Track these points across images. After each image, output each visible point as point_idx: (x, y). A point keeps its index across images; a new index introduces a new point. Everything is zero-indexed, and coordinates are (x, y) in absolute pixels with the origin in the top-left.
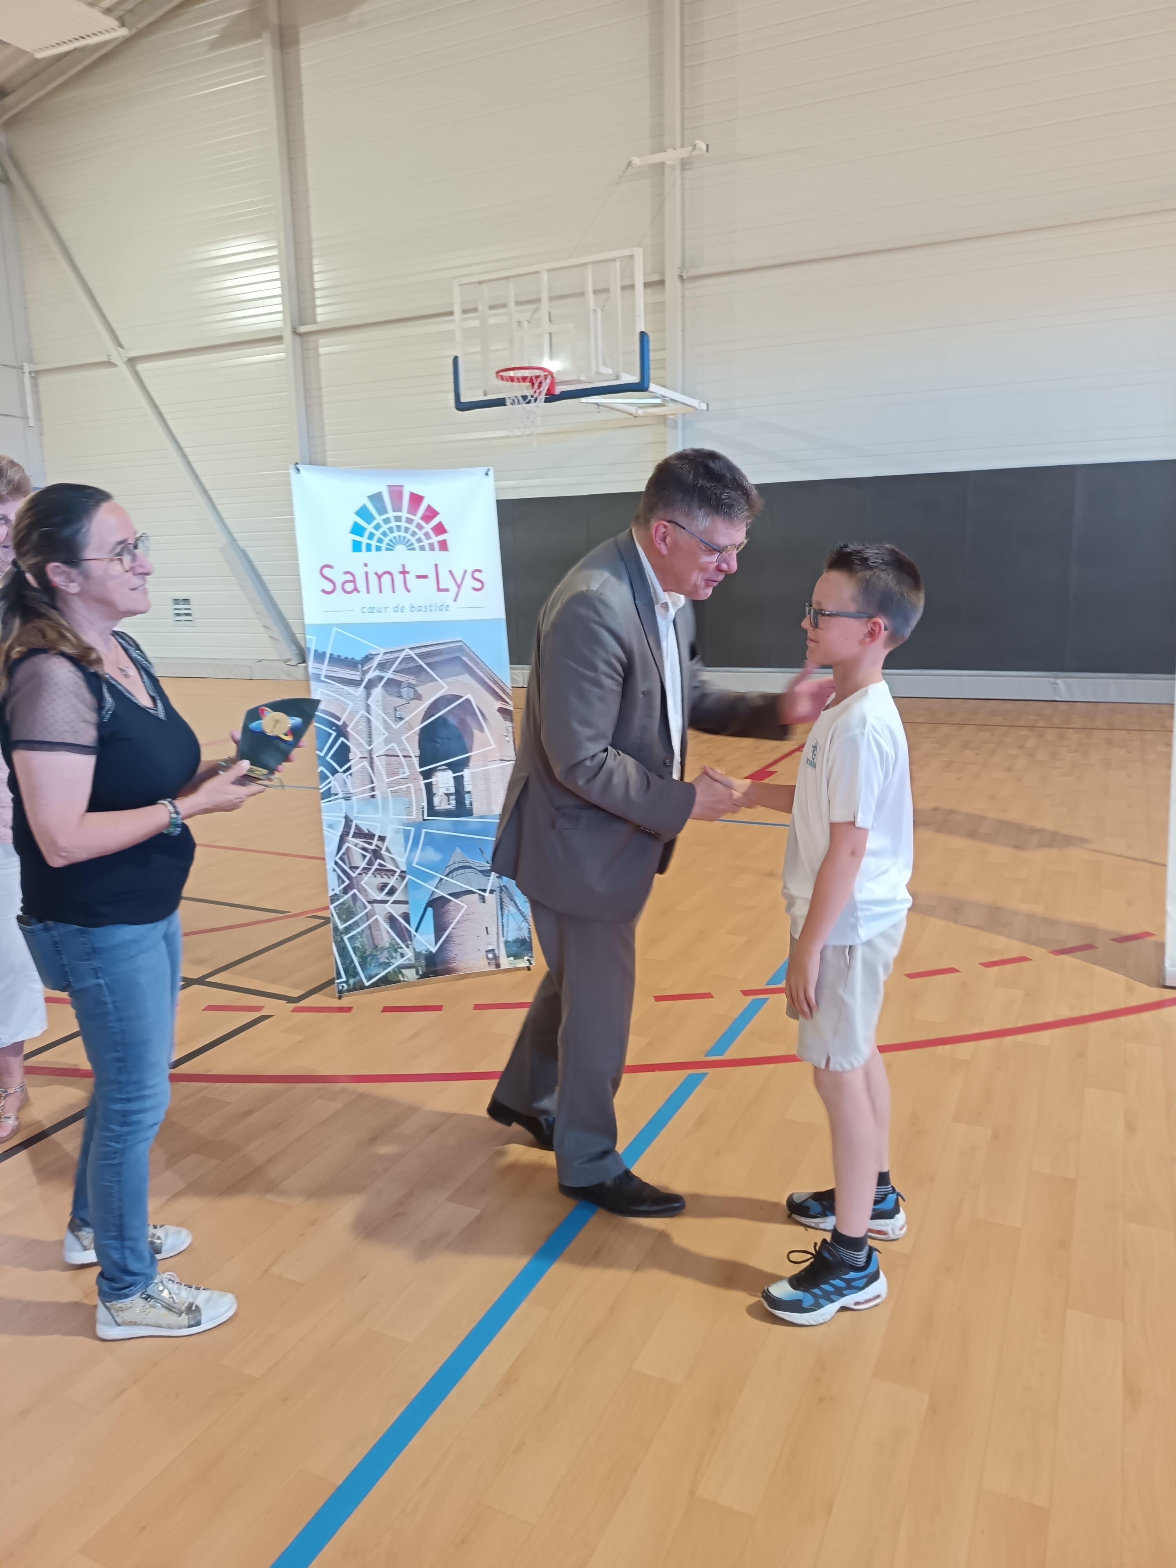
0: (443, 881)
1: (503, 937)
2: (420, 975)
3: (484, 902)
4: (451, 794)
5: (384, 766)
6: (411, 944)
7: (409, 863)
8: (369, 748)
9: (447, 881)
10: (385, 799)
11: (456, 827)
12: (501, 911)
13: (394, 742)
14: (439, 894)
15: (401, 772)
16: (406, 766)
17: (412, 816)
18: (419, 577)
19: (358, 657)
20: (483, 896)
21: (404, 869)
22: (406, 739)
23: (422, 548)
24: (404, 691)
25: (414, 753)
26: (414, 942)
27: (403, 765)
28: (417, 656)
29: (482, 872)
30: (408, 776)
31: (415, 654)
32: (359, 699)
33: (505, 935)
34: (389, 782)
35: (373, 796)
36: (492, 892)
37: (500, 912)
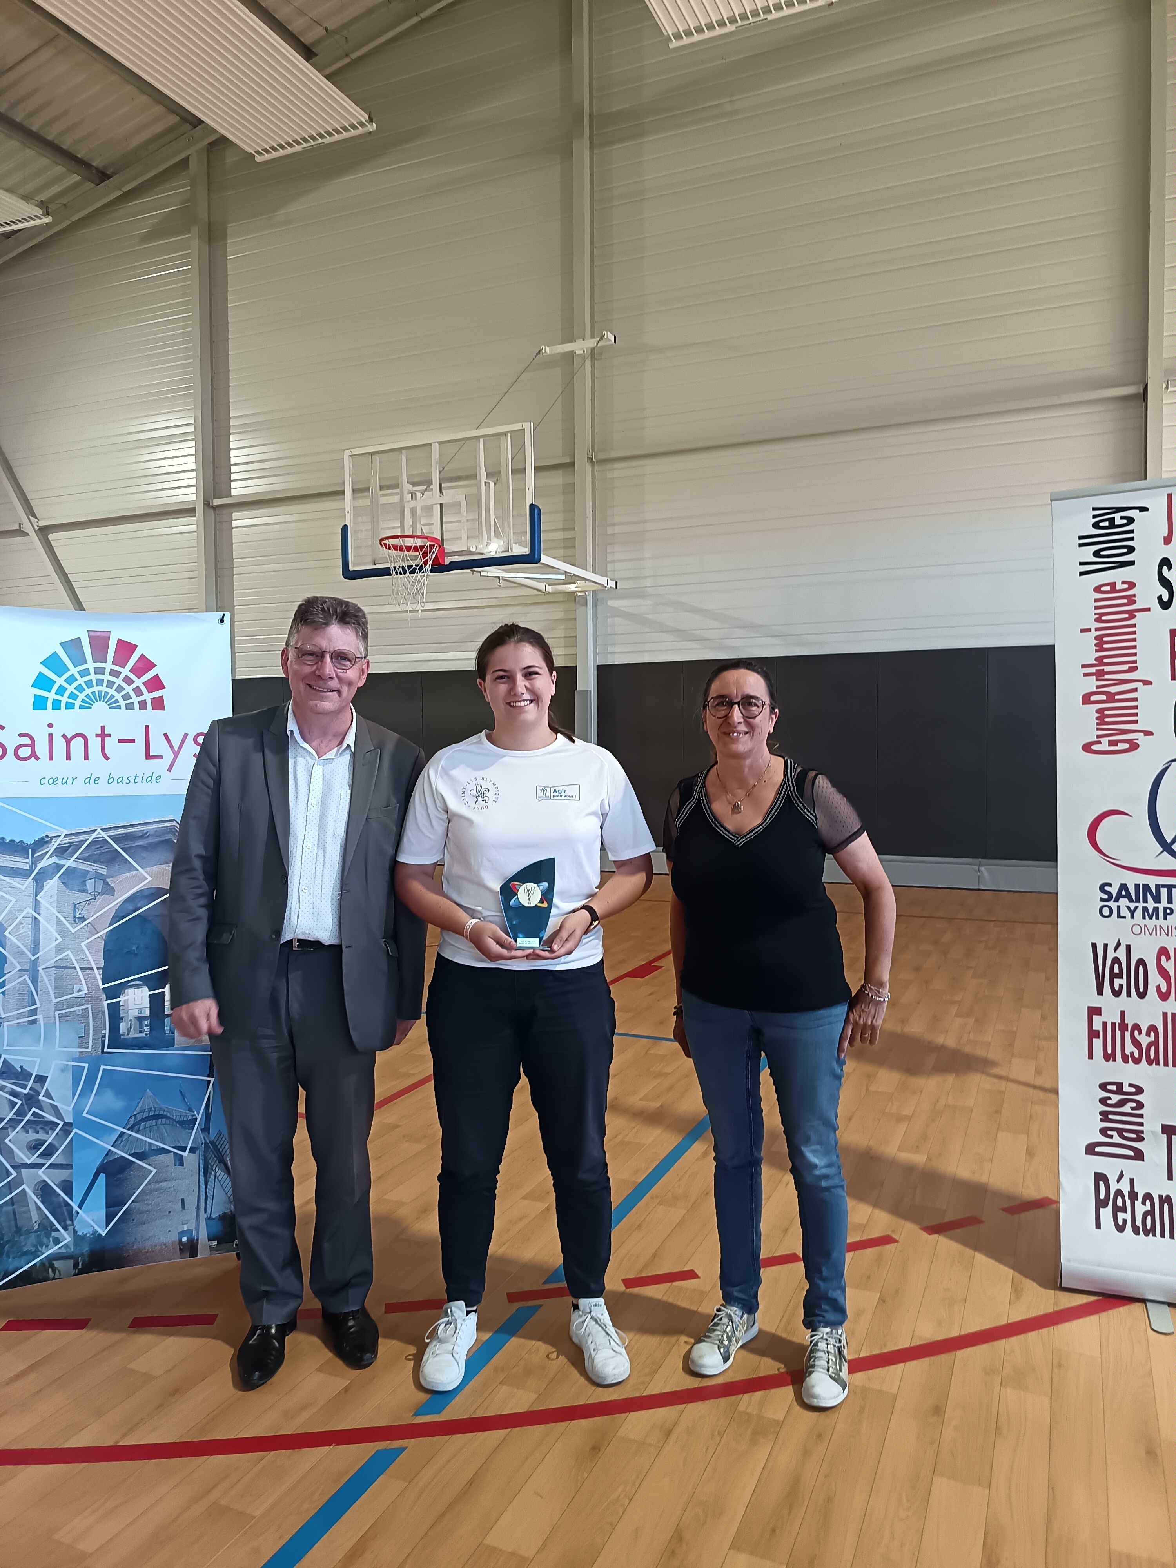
0: (125, 1137)
1: (205, 1212)
2: (79, 1269)
3: (182, 1164)
4: (145, 1018)
5: (53, 980)
6: (70, 1225)
7: (77, 1112)
8: (33, 958)
9: (131, 1135)
10: (50, 1027)
11: (148, 1061)
12: (205, 1176)
13: (69, 949)
14: (118, 1154)
15: (75, 989)
16: (83, 982)
17: (88, 1048)
18: (121, 741)
19: (29, 840)
20: (182, 1156)
21: (69, 1119)
22: (86, 946)
23: (130, 706)
24: (90, 884)
25: (96, 964)
26: (75, 1223)
27: (80, 980)
28: (111, 839)
29: (182, 1123)
30: (85, 994)
31: (108, 836)
32: (24, 893)
33: (209, 1211)
34: (58, 1002)
35: (34, 1022)
36: (193, 1150)
37: (202, 1178)
